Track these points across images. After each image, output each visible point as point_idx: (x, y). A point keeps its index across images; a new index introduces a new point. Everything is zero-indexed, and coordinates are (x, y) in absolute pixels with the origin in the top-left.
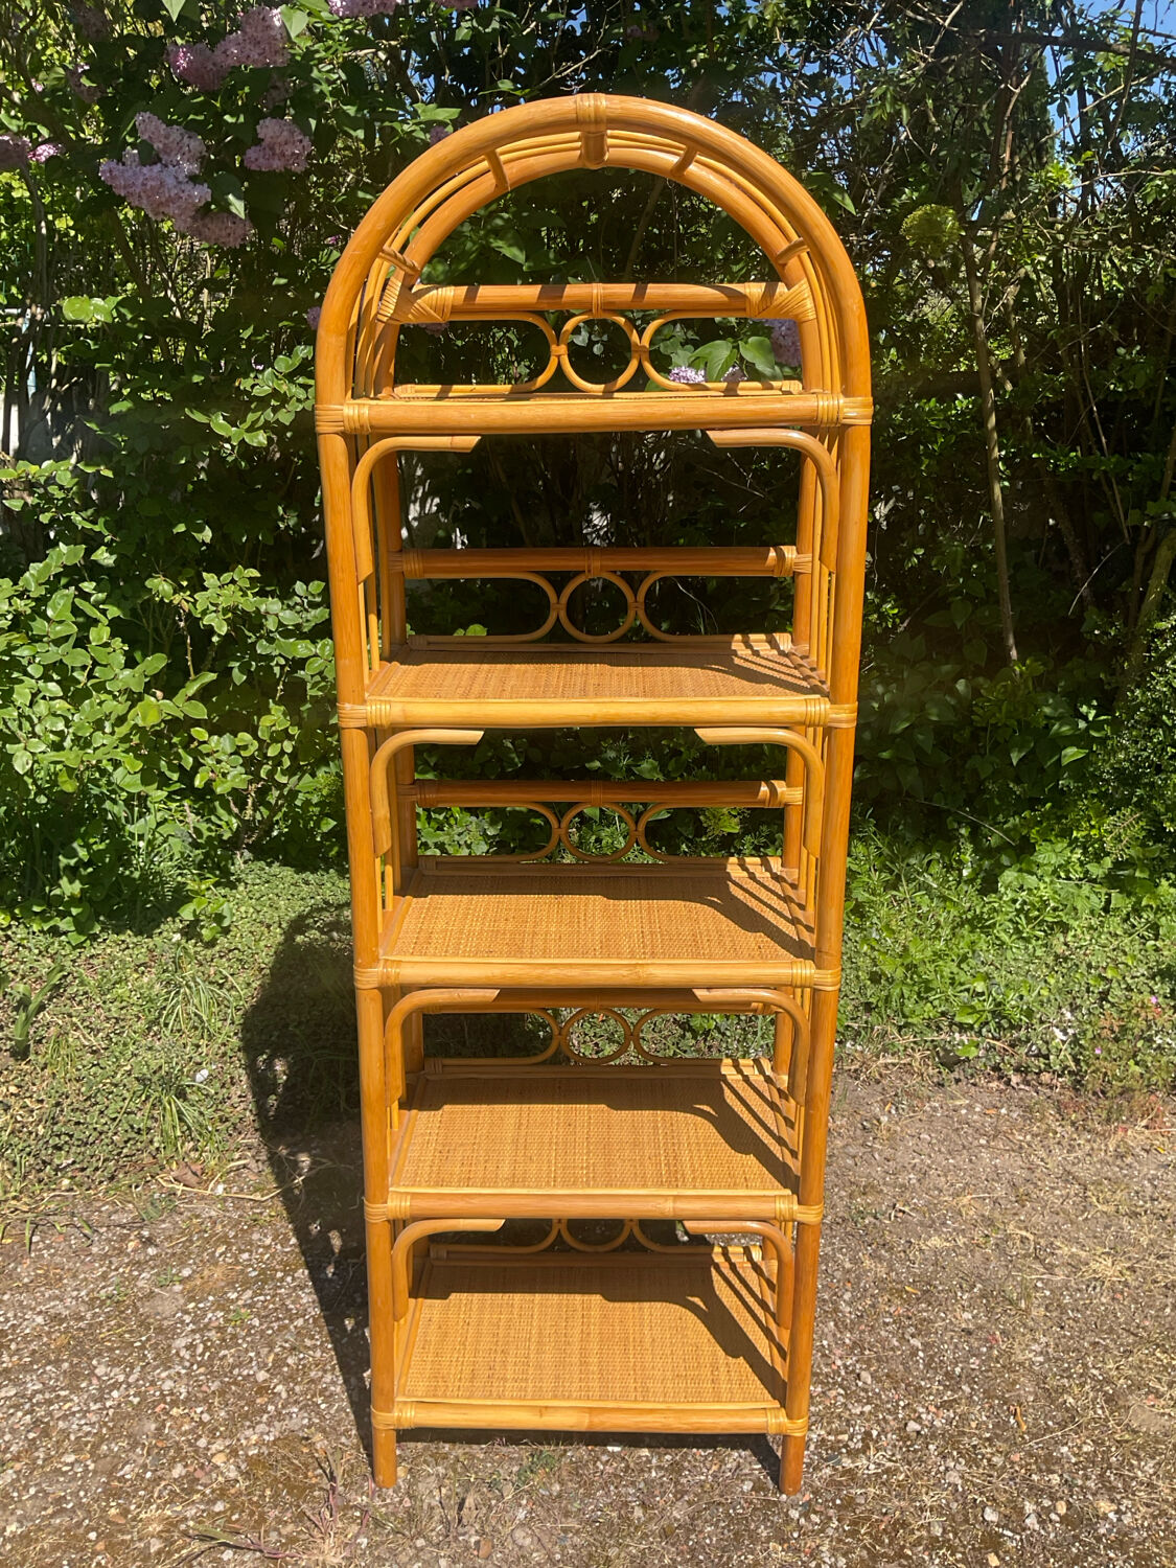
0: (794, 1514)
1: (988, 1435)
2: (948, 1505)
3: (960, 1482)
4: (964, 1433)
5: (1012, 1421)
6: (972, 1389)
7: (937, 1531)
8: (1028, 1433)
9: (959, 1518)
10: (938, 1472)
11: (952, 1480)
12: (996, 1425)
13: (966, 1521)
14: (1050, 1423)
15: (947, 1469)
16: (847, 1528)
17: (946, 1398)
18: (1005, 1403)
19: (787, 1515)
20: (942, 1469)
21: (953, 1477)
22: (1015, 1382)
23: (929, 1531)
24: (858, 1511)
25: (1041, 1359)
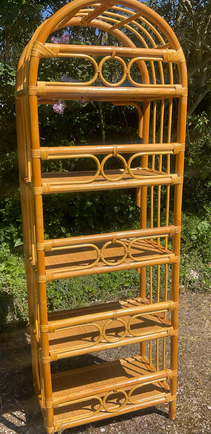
0: (163, 427)
1: (195, 389)
2: (198, 409)
3: (197, 402)
4: (189, 391)
5: (198, 383)
6: (183, 379)
7: (200, 417)
8: (203, 385)
9: (203, 411)
10: (190, 402)
11: (195, 403)
12: (195, 386)
13: (205, 411)
14: (206, 380)
15: (192, 401)
16: (178, 426)
17: (179, 384)
18: (193, 379)
19: (162, 429)
20: (191, 401)
21: (195, 402)
22: (192, 374)
23: (198, 418)
24: (178, 420)
25: (193, 366)
